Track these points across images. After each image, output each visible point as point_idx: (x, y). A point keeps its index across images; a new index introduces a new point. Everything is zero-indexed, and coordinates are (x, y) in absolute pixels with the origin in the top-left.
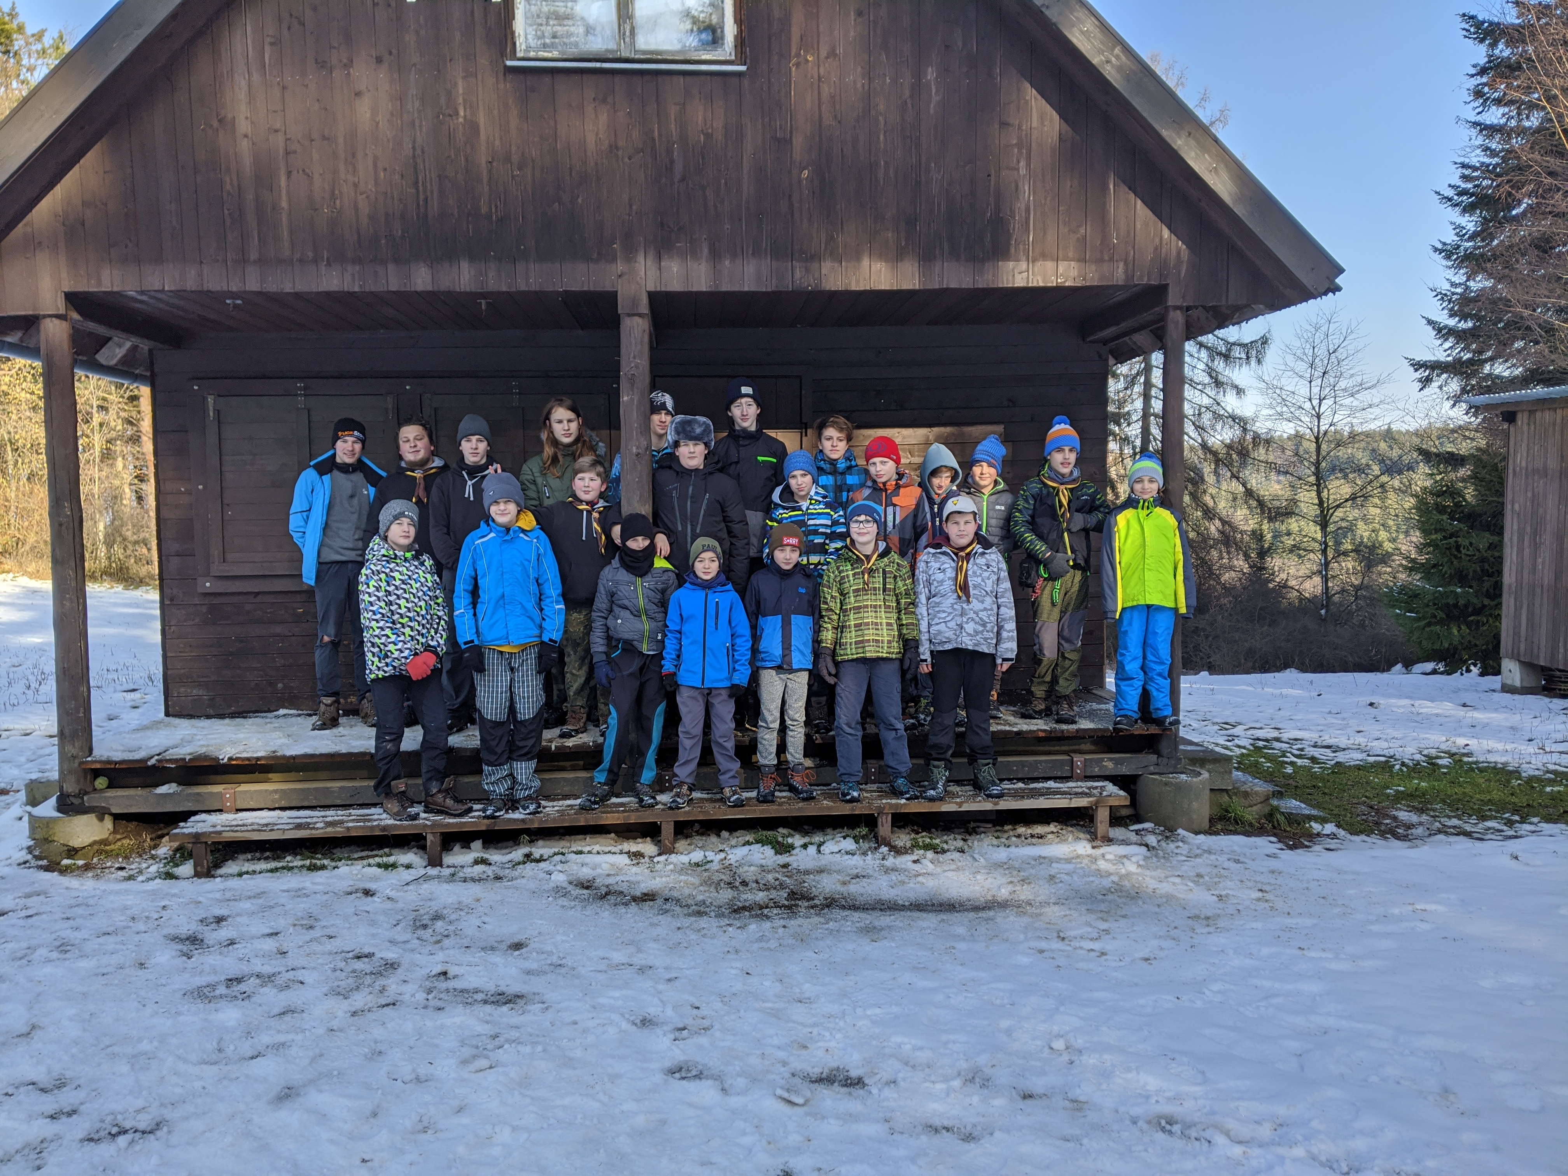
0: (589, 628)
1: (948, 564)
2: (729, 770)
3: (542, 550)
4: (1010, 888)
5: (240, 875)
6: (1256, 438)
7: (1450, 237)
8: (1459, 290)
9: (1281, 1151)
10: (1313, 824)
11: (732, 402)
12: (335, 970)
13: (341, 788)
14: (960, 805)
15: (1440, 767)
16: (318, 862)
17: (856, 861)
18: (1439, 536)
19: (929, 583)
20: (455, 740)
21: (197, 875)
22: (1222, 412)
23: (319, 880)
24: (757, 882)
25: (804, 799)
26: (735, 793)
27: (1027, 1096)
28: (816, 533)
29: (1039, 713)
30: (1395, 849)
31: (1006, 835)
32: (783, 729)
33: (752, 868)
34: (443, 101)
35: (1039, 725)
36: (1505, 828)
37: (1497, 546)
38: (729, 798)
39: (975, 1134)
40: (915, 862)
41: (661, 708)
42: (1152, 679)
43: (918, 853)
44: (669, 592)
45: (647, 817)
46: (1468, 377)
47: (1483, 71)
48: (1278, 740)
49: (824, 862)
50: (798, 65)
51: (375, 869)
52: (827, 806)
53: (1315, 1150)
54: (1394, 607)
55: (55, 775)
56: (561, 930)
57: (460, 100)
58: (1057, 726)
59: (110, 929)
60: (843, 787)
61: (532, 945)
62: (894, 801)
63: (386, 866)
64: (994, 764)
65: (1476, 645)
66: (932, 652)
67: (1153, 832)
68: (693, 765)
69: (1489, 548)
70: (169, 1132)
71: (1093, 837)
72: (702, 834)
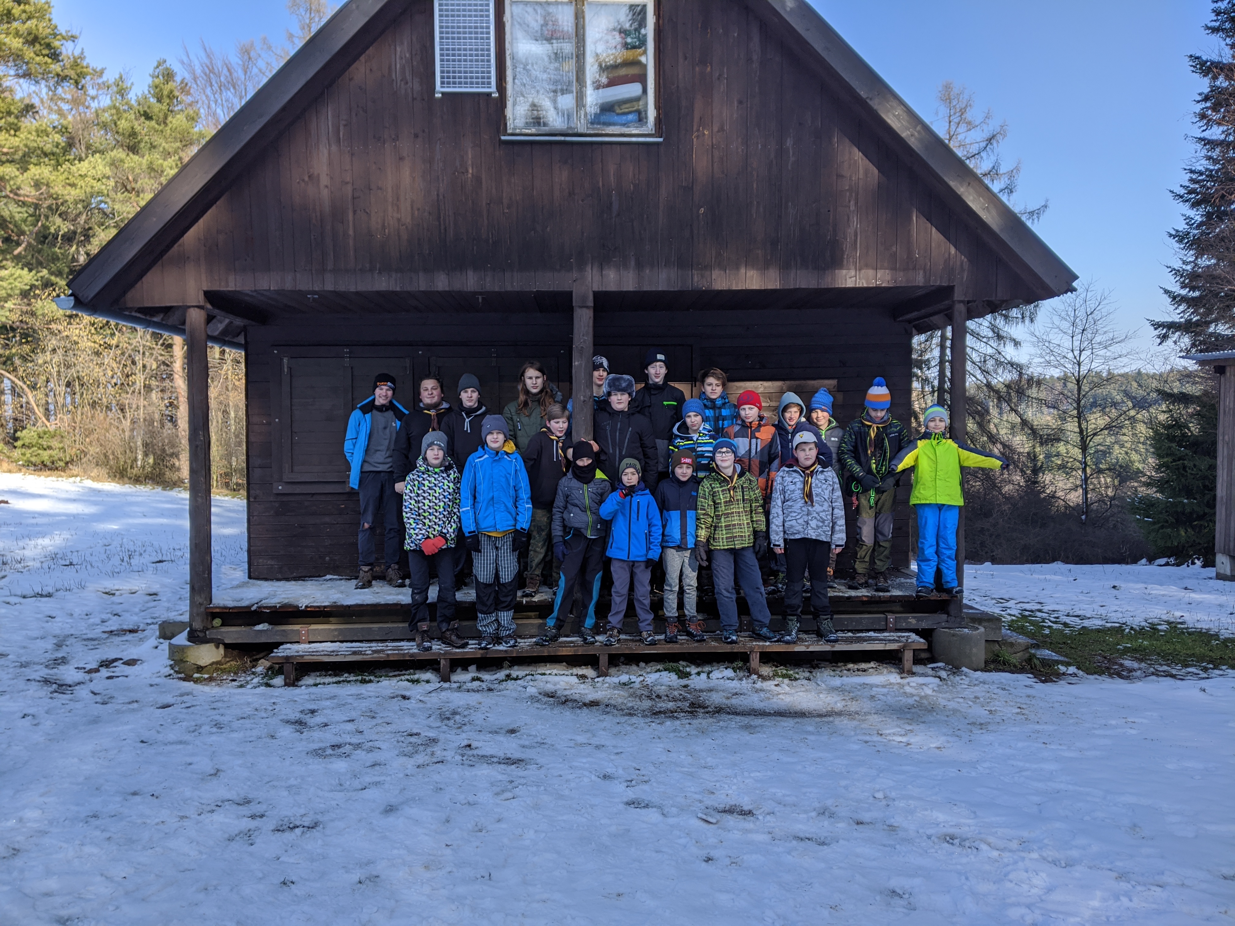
0: (551, 520)
1: (798, 479)
2: (646, 620)
3: (518, 467)
4: (843, 703)
5: (316, 685)
6: (1030, 380)
7: (1182, 226)
8: (1189, 268)
9: (1023, 854)
10: (1060, 666)
11: (649, 364)
12: (398, 742)
13: (379, 628)
14: (808, 647)
15: (1159, 631)
16: (367, 678)
17: (735, 684)
18: (1169, 459)
19: (784, 492)
20: (460, 596)
21: (287, 684)
22: (1002, 360)
23: (370, 689)
24: (667, 696)
25: (698, 641)
26: (650, 635)
27: (859, 823)
28: (702, 456)
29: (861, 585)
30: (1119, 684)
31: (839, 669)
32: (681, 592)
33: (663, 687)
34: (458, 164)
35: (863, 593)
36: (1201, 672)
37: (1213, 468)
38: (646, 639)
39: (827, 842)
40: (776, 685)
41: (599, 575)
42: (943, 561)
43: (778, 680)
44: (605, 495)
45: (590, 651)
46: (1197, 334)
47: (1206, 99)
48: (1040, 611)
49: (712, 685)
50: (698, 137)
51: (406, 682)
52: (713, 646)
53: (1045, 854)
54: (1135, 513)
55: (186, 618)
56: (539, 723)
57: (470, 162)
58: (876, 593)
59: (245, 716)
60: (725, 633)
61: (522, 731)
62: (761, 644)
63: (413, 681)
64: (831, 619)
65: (1199, 544)
66: (785, 540)
67: (944, 669)
68: (621, 615)
69: (1209, 469)
70: (324, 828)
71: (902, 671)
72: (626, 664)
